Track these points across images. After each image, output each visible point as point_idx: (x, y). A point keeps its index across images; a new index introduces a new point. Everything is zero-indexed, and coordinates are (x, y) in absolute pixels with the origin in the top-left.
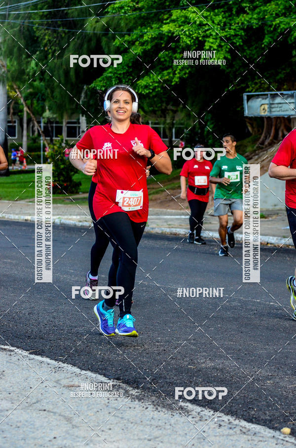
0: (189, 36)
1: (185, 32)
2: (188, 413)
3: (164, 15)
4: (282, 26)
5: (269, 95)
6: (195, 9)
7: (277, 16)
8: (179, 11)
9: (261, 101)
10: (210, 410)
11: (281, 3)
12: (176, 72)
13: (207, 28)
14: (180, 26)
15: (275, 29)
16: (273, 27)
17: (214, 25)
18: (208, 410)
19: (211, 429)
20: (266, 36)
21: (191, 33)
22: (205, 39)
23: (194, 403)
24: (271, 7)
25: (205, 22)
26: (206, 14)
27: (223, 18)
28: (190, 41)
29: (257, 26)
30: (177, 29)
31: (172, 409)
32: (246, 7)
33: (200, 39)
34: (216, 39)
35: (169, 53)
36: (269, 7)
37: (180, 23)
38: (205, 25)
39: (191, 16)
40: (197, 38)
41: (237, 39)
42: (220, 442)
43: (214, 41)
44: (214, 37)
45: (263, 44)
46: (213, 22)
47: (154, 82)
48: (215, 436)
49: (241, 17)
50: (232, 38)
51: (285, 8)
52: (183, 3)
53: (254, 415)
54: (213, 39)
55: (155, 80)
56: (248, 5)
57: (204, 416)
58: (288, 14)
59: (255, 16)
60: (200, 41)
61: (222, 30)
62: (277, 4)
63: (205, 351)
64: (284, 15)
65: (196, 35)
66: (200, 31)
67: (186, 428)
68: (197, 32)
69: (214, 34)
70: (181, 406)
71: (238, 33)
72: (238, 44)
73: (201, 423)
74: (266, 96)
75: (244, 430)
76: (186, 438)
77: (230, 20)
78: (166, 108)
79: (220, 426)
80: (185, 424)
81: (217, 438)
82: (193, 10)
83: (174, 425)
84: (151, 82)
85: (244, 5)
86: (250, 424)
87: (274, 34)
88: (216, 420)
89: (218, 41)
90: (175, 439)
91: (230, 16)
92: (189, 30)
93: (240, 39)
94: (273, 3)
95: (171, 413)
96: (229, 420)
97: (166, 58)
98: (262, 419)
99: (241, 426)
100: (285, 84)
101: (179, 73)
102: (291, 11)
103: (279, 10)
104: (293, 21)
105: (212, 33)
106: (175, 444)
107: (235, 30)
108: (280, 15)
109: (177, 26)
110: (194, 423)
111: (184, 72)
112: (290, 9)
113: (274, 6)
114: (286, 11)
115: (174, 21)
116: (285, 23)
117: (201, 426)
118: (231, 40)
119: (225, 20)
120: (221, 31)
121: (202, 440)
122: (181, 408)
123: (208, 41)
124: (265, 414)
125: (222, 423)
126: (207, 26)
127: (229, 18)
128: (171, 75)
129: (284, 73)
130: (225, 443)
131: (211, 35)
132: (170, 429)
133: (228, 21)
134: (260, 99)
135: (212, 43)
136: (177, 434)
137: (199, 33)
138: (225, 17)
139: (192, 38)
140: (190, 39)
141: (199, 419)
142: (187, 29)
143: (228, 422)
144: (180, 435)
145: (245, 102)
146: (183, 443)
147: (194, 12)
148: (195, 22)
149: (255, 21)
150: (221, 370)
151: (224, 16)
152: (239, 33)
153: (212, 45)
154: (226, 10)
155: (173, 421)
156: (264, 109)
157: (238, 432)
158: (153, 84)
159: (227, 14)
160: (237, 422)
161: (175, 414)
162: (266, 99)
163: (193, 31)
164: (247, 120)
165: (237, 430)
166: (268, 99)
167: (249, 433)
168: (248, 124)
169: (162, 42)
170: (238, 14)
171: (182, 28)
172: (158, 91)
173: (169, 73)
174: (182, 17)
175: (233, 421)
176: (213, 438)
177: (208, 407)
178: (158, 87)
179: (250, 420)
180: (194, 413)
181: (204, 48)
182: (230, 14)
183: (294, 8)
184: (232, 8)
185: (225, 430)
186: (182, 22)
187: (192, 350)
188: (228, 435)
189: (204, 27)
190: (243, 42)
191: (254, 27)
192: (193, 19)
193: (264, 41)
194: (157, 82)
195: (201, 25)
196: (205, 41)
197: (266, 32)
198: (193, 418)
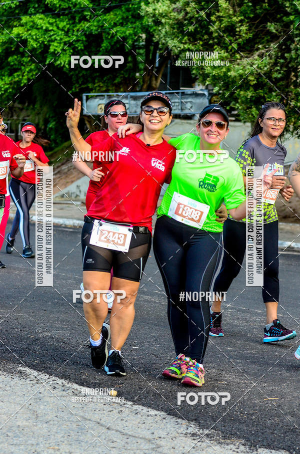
0: (36, 40)
1: (32, 36)
2: (26, 376)
3: (14, 22)
4: (119, 34)
5: (106, 96)
6: (42, 16)
7: (115, 25)
8: (28, 17)
9: (98, 101)
10: (46, 374)
11: (119, 14)
12: (25, 74)
13: (52, 33)
14: (28, 30)
15: (113, 37)
16: (111, 35)
17: (59, 31)
18: (45, 374)
19: (46, 391)
20: (105, 41)
21: (38, 37)
22: (51, 43)
23: (32, 368)
24: (110, 16)
25: (51, 28)
26: (52, 20)
27: (67, 24)
28: (37, 44)
29: (96, 32)
30: (25, 33)
31: (13, 373)
32: (87, 15)
33: (46, 43)
34: (60, 43)
35: (18, 57)
36: (109, 17)
37: (28, 27)
38: (51, 31)
39: (39, 22)
40: (43, 42)
41: (79, 44)
42: (54, 402)
43: (58, 45)
44: (58, 42)
45: (101, 47)
46: (58, 28)
47: (5, 84)
48: (50, 397)
49: (82, 24)
50: (74, 43)
51: (123, 18)
52: (31, 11)
53: (85, 379)
54: (58, 43)
55: (6, 82)
56: (89, 14)
57: (40, 379)
58: (125, 23)
59: (95, 24)
60: (45, 45)
61: (66, 35)
62: (116, 15)
63: (42, 323)
64: (122, 24)
65: (42, 39)
66: (46, 36)
67: (24, 390)
68: (43, 37)
69: (58, 38)
70: (20, 370)
71: (79, 38)
72: (79, 48)
73: (38, 385)
74: (103, 97)
75: (76, 392)
76: (23, 398)
77: (74, 27)
78: (13, 105)
79: (55, 388)
80: (23, 386)
81: (52, 398)
82: (40, 17)
83: (14, 387)
84: (3, 84)
85: (86, 13)
86: (81, 387)
87: (112, 40)
88: (51, 383)
89: (62, 45)
90: (14, 399)
91: (73, 23)
92: (36, 34)
93: (81, 44)
94: (112, 13)
95: (11, 377)
96: (63, 383)
97: (15, 62)
98: (92, 383)
99: (73, 389)
100: (121, 86)
101: (27, 75)
102: (128, 21)
103: (117, 19)
104: (128, 30)
105: (57, 38)
106: (15, 403)
107: (77, 36)
108: (118, 24)
109: (26, 30)
110: (31, 385)
111: (31, 74)
112: (127, 19)
113: (112, 16)
114: (124, 21)
115: (22, 26)
116: (121, 32)
117: (38, 388)
118: (73, 45)
119: (68, 26)
120: (65, 37)
121: (39, 401)
122: (21, 372)
123: (53, 45)
124: (95, 378)
125: (56, 386)
126: (52, 32)
127: (72, 25)
128: (21, 77)
129: (121, 77)
130: (59, 403)
131: (56, 39)
132: (10, 390)
133: (71, 27)
134: (97, 100)
135: (56, 47)
136: (15, 395)
137: (45, 38)
138: (69, 24)
139: (39, 42)
140: (36, 43)
141: (36, 381)
142: (34, 34)
143: (61, 385)
144: (18, 395)
145: (84, 101)
146: (21, 402)
147: (41, 19)
148: (42, 27)
149: (94, 28)
150: (57, 339)
151: (68, 22)
152: (81, 38)
153: (56, 48)
154: (70, 18)
155: (12, 383)
156: (101, 109)
157: (71, 394)
158: (4, 86)
159: (71, 22)
160: (70, 384)
161: (14, 377)
162: (103, 99)
163: (40, 35)
164: (86, 118)
165: (70, 391)
166: (105, 100)
167: (80, 394)
168: (86, 122)
169: (12, 46)
170: (80, 21)
171: (30, 32)
172: (10, 92)
173: (18, 76)
174: (30, 22)
175: (66, 384)
176: (48, 399)
177: (45, 372)
178: (9, 88)
179: (81, 384)
180: (31, 377)
181: (49, 50)
182: (73, 21)
183: (130, 19)
184: (75, 17)
185: (58, 392)
186: (30, 27)
187: (31, 321)
188: (61, 396)
189: (49, 32)
190: (84, 46)
191: (94, 33)
192: (41, 25)
193: (102, 45)
194: (8, 84)
195: (47, 30)
196: (50, 45)
197: (104, 38)
198: (31, 381)
